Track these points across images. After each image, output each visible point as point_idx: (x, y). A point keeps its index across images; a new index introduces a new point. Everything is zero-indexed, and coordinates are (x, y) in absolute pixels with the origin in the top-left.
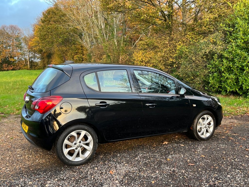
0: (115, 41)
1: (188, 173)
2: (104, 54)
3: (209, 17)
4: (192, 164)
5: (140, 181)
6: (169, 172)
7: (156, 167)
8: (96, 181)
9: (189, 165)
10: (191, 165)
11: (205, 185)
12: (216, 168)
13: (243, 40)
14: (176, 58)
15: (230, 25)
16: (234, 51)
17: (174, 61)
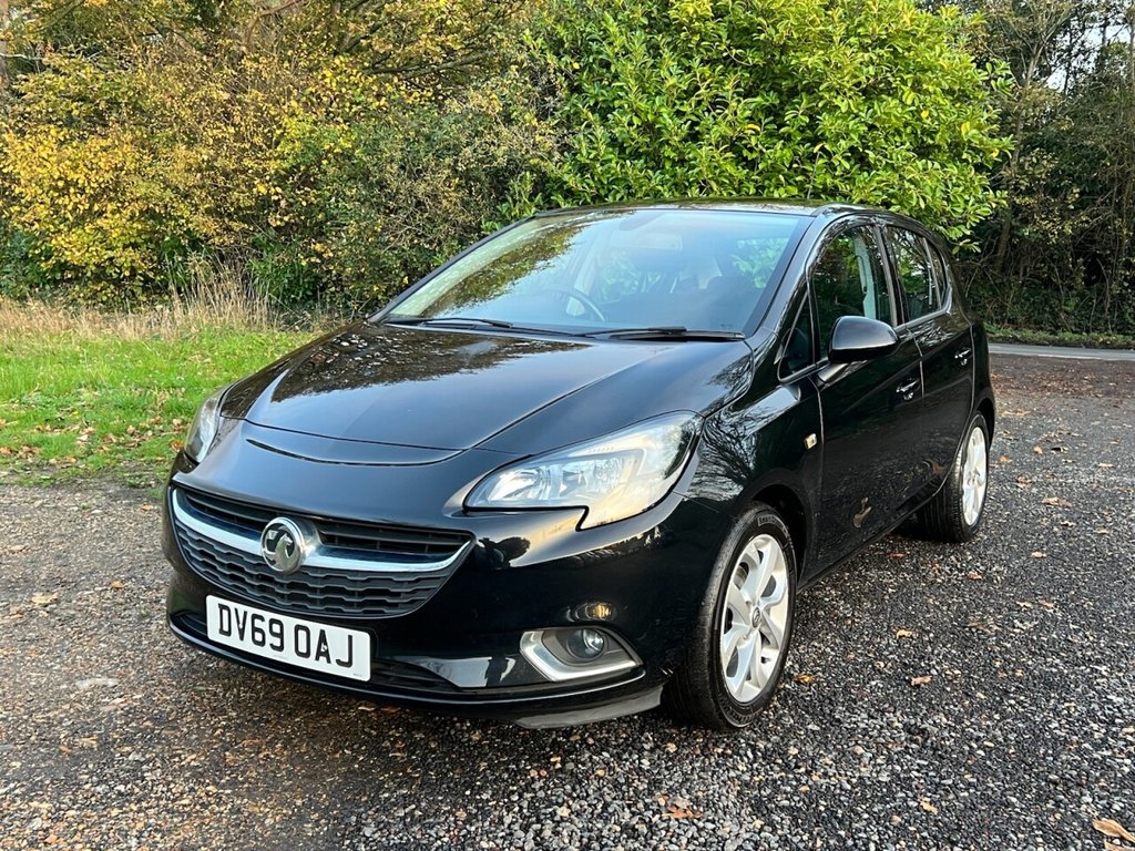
13: (636, 115)
14: (281, 179)
15: (562, 43)
16: (602, 165)
17: (277, 194)
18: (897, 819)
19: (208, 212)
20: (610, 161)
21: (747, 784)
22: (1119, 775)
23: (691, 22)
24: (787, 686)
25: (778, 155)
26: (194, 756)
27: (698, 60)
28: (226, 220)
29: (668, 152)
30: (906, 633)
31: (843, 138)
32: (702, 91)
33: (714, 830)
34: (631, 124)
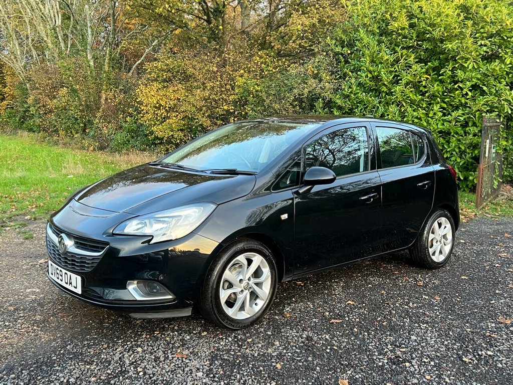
0: (89, 57)
1: (338, 339)
2: (62, 87)
3: (301, 22)
4: (338, 321)
5: (250, 366)
6: (300, 341)
7: (269, 333)
8: (150, 378)
9: (331, 322)
10: (337, 323)
11: (381, 360)
12: (384, 324)
13: (370, 73)
14: (235, 103)
15: (344, 41)
16: (355, 95)
17: (232, 109)
18: (261, 368)
19: (209, 116)
20: (358, 93)
21: (218, 350)
22: (375, 366)
23: (398, 30)
24: (277, 317)
25: (435, 89)
26: (40, 317)
27: (400, 47)
28: (215, 120)
29: (384, 89)
30: (351, 303)
31: (469, 81)
32: (402, 61)
33: (187, 363)
34: (367, 76)
